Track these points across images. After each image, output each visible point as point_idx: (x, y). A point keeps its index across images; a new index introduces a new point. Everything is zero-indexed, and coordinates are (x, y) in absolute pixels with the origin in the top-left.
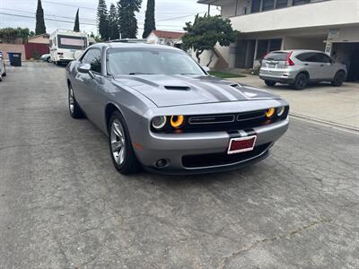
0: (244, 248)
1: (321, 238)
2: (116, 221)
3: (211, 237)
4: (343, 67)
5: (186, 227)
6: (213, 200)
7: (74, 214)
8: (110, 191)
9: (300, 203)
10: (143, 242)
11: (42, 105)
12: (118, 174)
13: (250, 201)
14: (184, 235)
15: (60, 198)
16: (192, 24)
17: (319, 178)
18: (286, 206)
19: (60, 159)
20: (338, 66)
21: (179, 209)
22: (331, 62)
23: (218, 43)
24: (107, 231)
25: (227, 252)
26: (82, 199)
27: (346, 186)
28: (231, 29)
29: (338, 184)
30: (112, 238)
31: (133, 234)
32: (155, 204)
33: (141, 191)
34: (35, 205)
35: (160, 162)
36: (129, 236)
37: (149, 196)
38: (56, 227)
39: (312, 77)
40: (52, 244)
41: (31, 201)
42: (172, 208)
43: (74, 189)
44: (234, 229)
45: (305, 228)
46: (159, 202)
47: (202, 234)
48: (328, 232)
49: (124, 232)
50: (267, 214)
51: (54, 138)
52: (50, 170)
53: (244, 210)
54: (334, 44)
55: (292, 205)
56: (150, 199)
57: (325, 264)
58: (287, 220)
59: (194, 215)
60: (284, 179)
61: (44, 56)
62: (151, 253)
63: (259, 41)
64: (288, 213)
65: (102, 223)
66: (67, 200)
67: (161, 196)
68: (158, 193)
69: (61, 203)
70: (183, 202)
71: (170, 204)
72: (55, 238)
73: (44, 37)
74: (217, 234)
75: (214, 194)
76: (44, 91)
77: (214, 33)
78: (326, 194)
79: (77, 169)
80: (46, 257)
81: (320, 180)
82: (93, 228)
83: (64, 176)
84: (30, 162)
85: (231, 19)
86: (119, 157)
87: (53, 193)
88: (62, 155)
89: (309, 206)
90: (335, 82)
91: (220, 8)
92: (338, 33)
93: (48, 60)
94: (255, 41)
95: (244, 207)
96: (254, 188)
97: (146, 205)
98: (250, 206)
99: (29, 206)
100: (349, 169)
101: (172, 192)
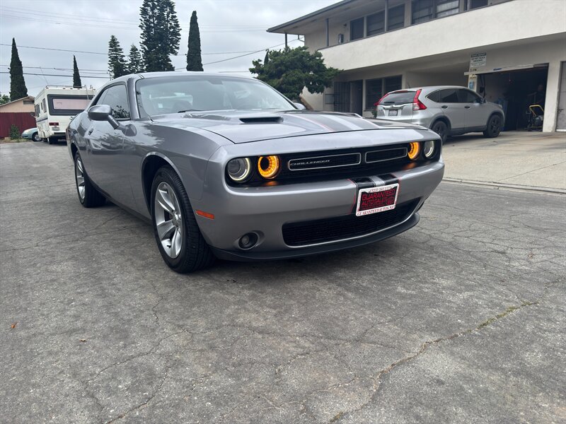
0: (407, 356)
1: (529, 328)
2: (180, 339)
3: (349, 345)
4: (499, 108)
5: (303, 335)
6: (339, 294)
7: (105, 337)
8: (163, 298)
9: (481, 285)
10: (234, 365)
11: (30, 195)
12: (173, 274)
13: (401, 290)
14: (303, 348)
15: (77, 317)
16: (262, 63)
17: (501, 249)
18: (460, 291)
19: (70, 263)
20: (491, 107)
21: (286, 311)
22: (479, 101)
23: (305, 89)
24: (167, 356)
25: (382, 364)
26: (116, 314)
27: (545, 258)
28: (324, 67)
29: (532, 256)
30: (178, 364)
31: (214, 355)
32: (245, 309)
33: (216, 293)
34: (33, 331)
35: (245, 240)
36: (208, 359)
37: (231, 298)
38: (74, 359)
39: (455, 125)
40: (71, 385)
41: (24, 327)
42: (274, 311)
43: (100, 302)
44: (384, 330)
45: (498, 317)
46: (250, 305)
47: (333, 342)
48: (538, 319)
49: (197, 354)
50: (433, 305)
51: (56, 236)
52: (53, 280)
53: (395, 303)
54: (480, 76)
55: (469, 288)
56: (235, 304)
57: (547, 363)
58: (467, 310)
59: (313, 317)
60: (447, 257)
61: (26, 132)
62: (251, 379)
63: (368, 82)
64: (466, 301)
65: (157, 345)
66: (90, 318)
67: (253, 297)
68: (247, 293)
69: (79, 324)
70: (292, 302)
71: (269, 306)
72: (75, 375)
73: (25, 102)
74: (358, 341)
75: (340, 285)
76: (31, 177)
77: (298, 73)
78: (518, 270)
79: (101, 274)
80: (62, 406)
81: (503, 253)
82: (141, 354)
83: (80, 286)
84: (17, 273)
85: (322, 52)
86: (173, 246)
87: (63, 311)
88: (73, 258)
89: (497, 287)
90: (490, 131)
91: (302, 38)
92: (484, 60)
93: (33, 138)
94: (361, 82)
95: (394, 299)
96: (402, 272)
97: (228, 311)
98: (403, 297)
99: (22, 333)
100: (543, 235)
101: (269, 290)
